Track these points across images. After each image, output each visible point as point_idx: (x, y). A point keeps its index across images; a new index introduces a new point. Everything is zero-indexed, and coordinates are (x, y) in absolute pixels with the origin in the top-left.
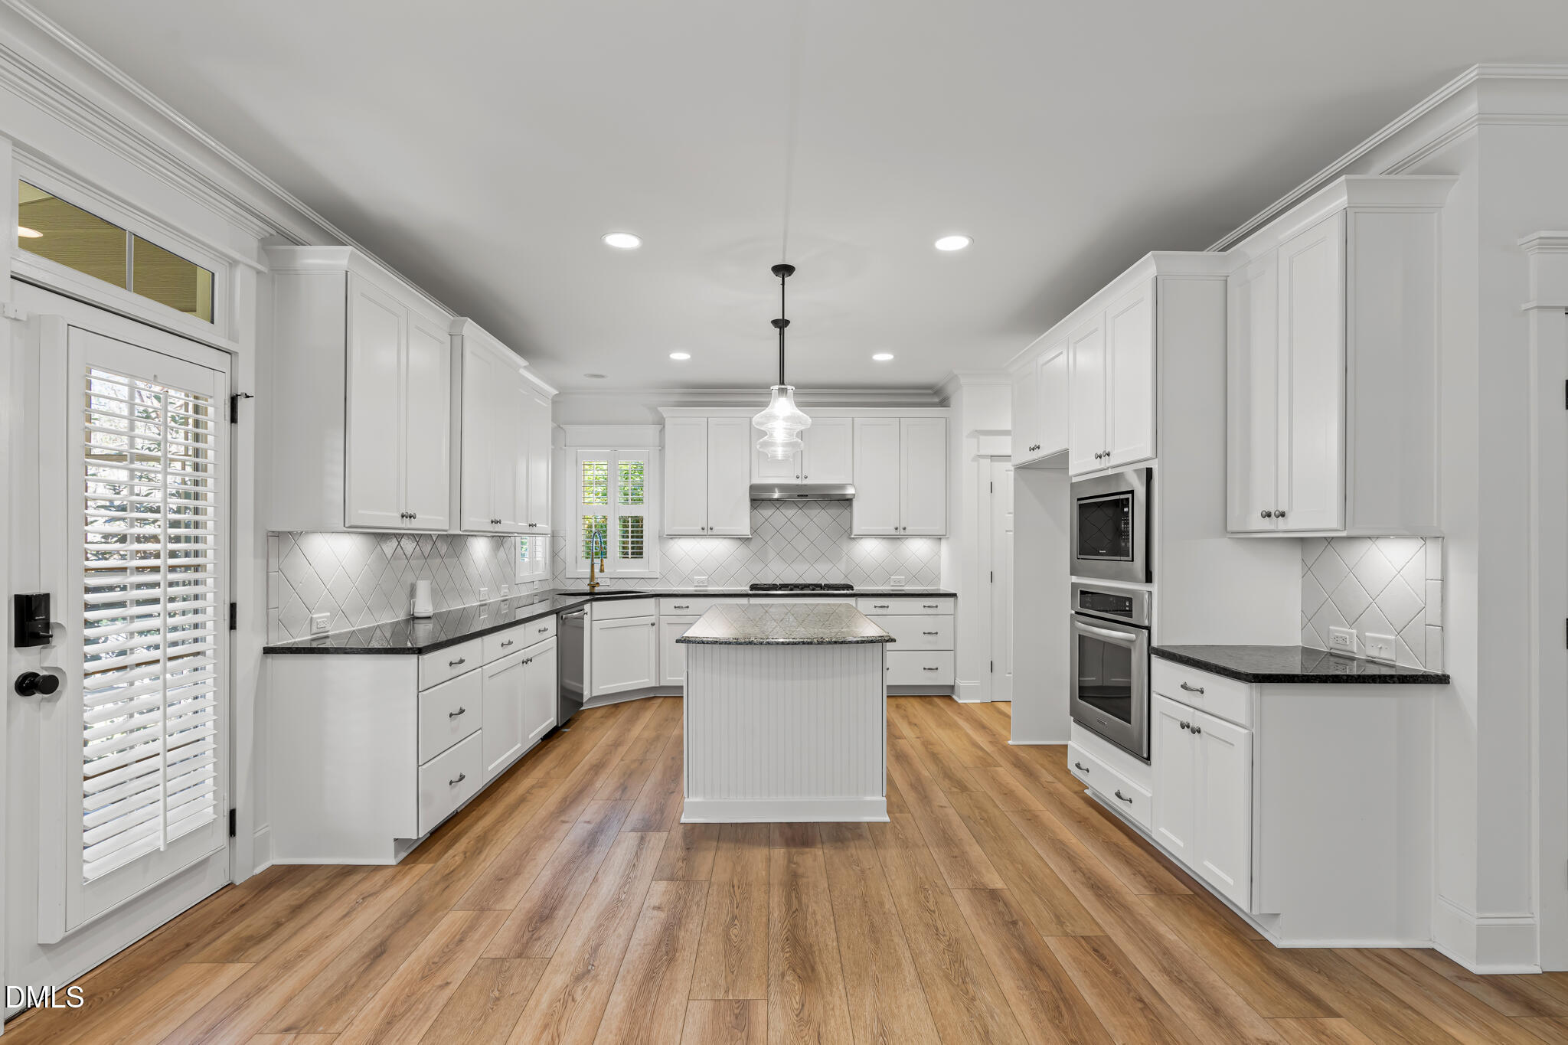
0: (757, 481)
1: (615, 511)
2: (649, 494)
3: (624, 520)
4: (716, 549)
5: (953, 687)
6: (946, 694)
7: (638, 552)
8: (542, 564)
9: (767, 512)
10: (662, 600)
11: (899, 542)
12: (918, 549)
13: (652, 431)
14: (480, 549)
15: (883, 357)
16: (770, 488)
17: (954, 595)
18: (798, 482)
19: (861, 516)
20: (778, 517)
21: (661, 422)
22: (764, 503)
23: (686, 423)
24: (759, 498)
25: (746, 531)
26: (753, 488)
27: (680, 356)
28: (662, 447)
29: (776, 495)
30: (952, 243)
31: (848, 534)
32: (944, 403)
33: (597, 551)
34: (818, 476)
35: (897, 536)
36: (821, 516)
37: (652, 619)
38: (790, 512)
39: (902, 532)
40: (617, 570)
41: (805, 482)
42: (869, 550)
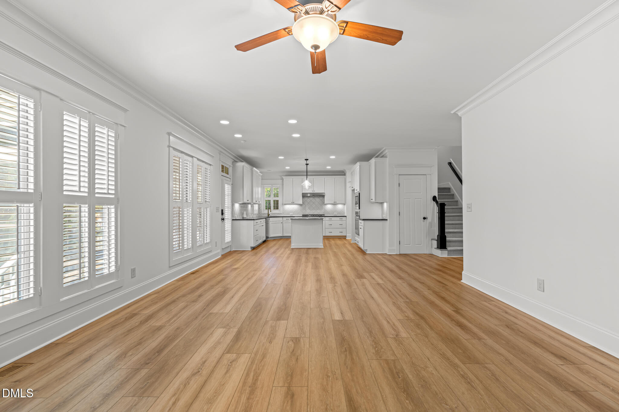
0: (303, 192)
1: (272, 199)
2: (280, 195)
3: (274, 201)
4: (294, 207)
5: (346, 236)
6: (344, 237)
7: (277, 208)
8: (257, 210)
9: (306, 199)
10: (284, 218)
11: (335, 205)
12: (340, 207)
13: (280, 181)
14: (250, 206)
15: (329, 167)
16: (307, 193)
17: (346, 216)
18: (313, 192)
19: (326, 200)
20: (308, 200)
21: (283, 179)
22: (306, 197)
23: (288, 180)
24: (304, 196)
25: (301, 203)
26: (303, 194)
27: (287, 168)
28: (283, 184)
29: (309, 195)
30: (333, 157)
31: (324, 204)
32: (345, 175)
33: (268, 208)
34: (317, 191)
35: (335, 204)
36: (318, 200)
37: (282, 222)
38: (311, 199)
39: (336, 203)
40: (274, 212)
41: (314, 192)
42: (329, 207)
